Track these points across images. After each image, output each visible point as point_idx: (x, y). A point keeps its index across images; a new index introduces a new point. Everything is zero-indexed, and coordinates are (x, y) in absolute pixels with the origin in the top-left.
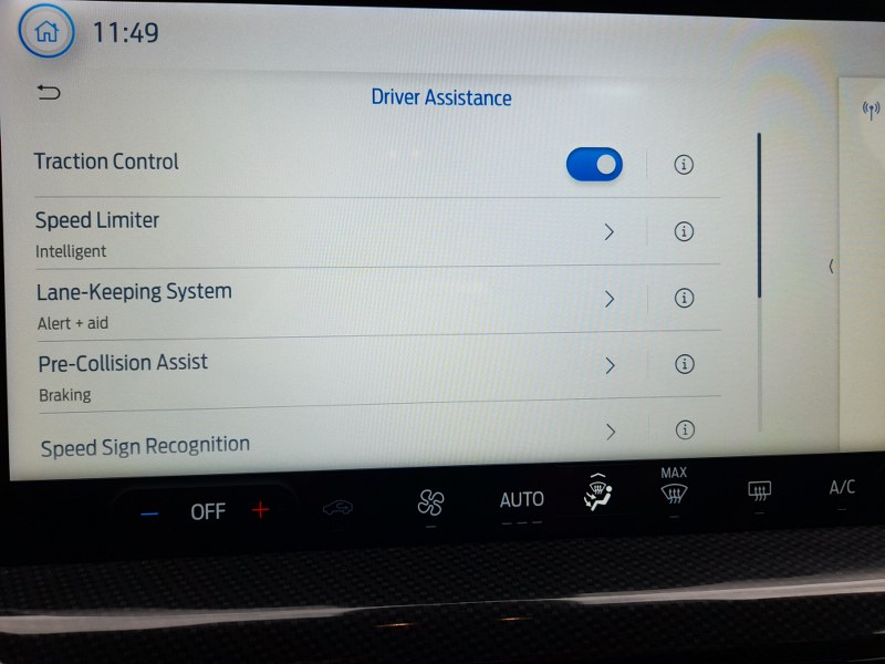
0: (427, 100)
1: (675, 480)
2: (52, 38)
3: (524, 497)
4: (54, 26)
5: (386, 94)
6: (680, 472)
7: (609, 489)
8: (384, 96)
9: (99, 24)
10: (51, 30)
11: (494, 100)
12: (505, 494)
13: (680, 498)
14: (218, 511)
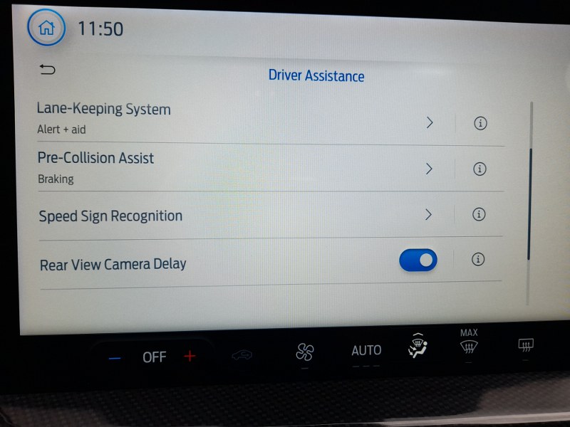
0: (307, 77)
1: (470, 337)
2: (50, 32)
3: (368, 348)
4: (52, 24)
5: (279, 73)
6: (473, 332)
7: (425, 343)
8: (277, 75)
9: (82, 23)
10: (50, 27)
11: (352, 78)
12: (355, 347)
13: (473, 350)
14: (161, 357)
